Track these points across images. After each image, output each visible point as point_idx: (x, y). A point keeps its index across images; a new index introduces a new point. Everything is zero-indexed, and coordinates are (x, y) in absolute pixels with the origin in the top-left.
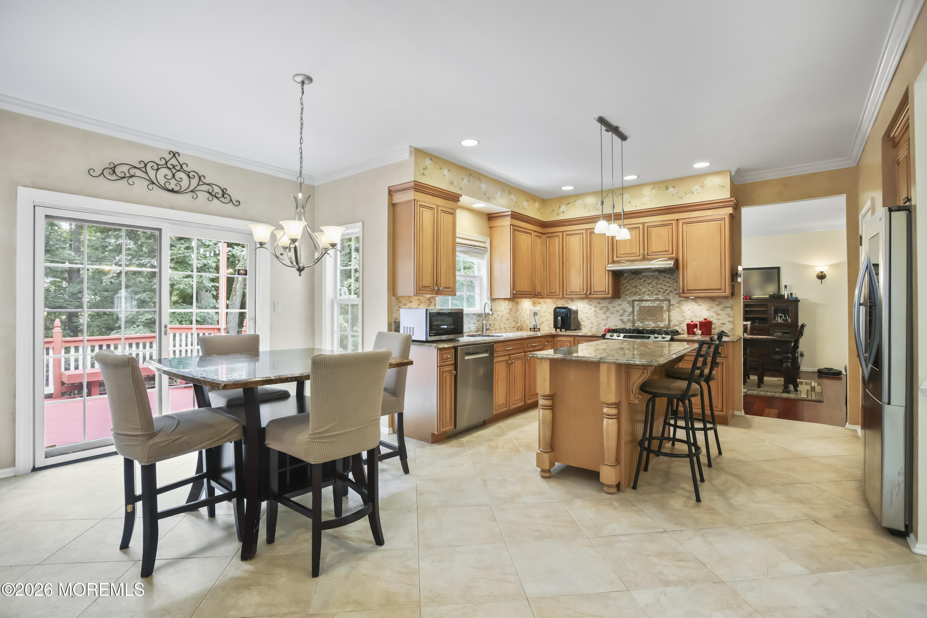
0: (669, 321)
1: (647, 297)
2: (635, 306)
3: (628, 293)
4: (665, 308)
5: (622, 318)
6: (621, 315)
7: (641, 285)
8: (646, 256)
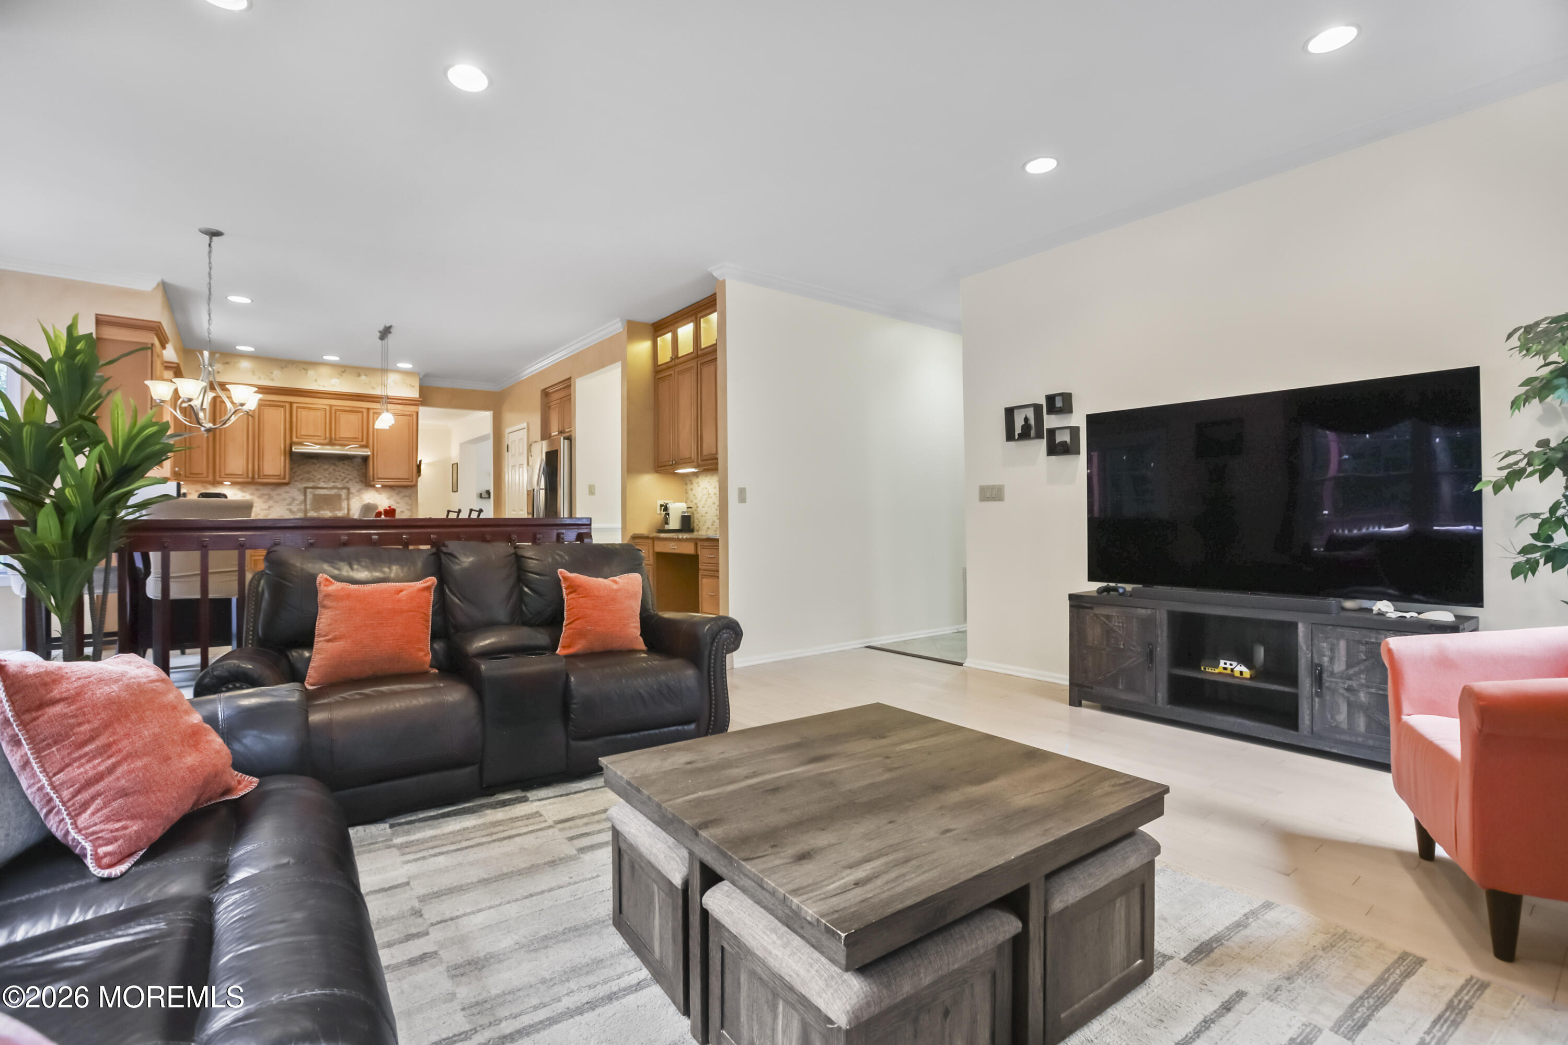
0: (349, 510)
1: (322, 485)
2: (308, 493)
3: (298, 479)
4: (344, 496)
5: (291, 507)
6: (290, 504)
7: (315, 471)
8: (333, 441)
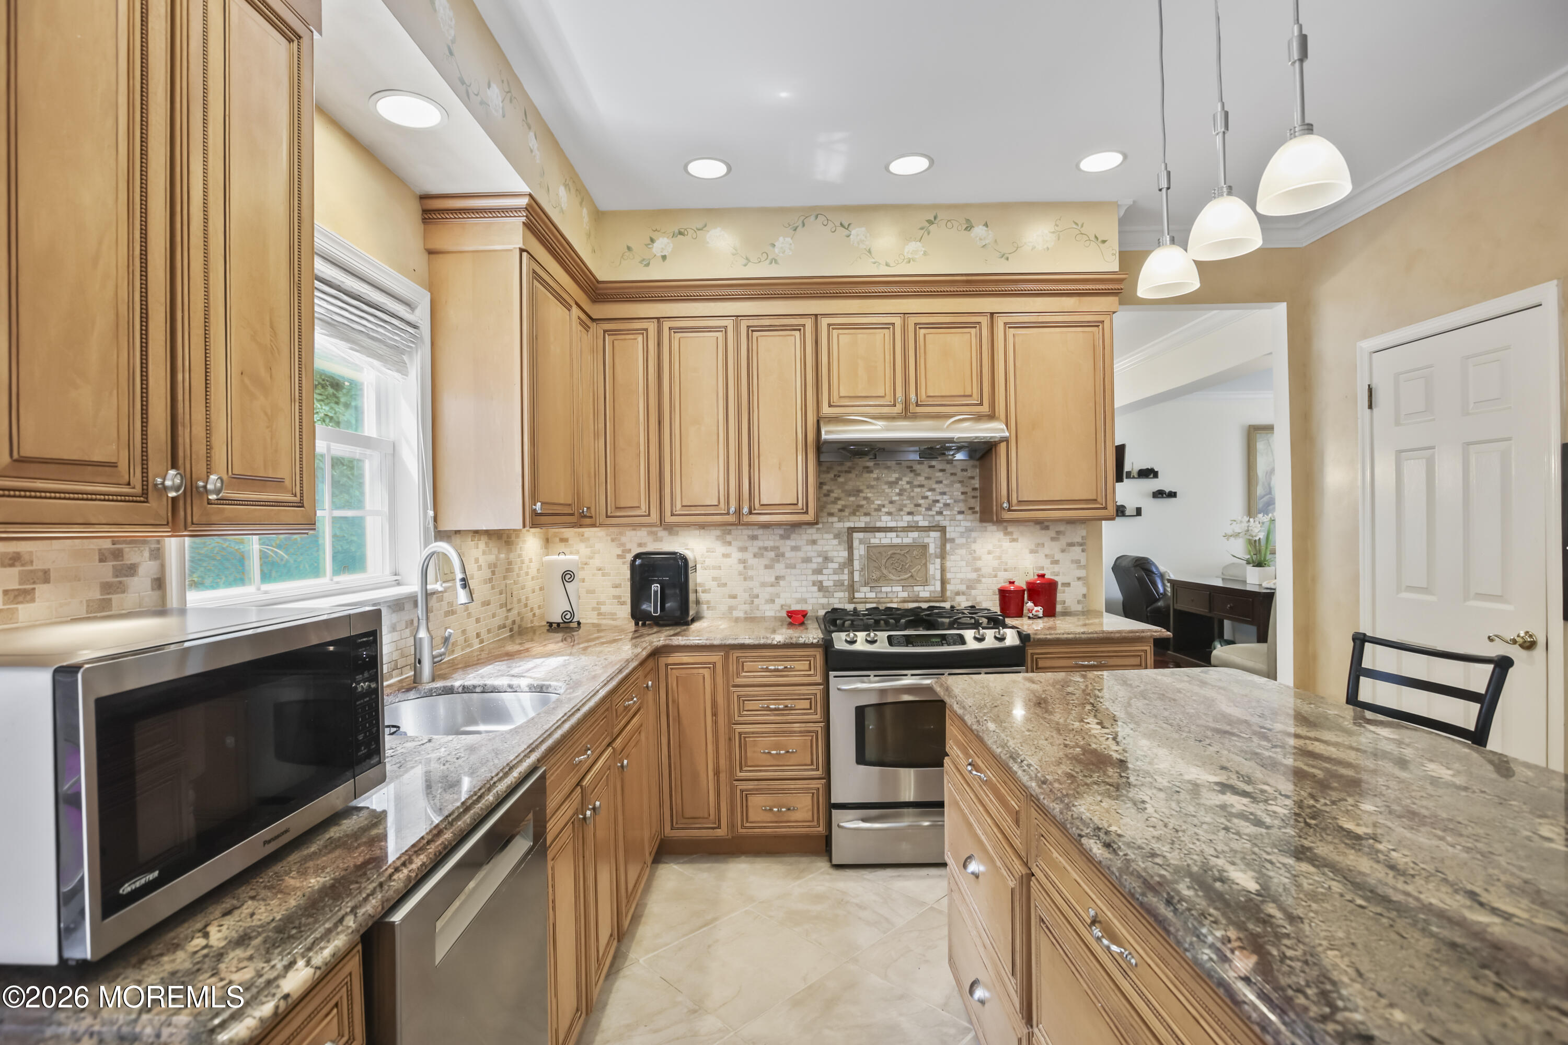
0: (944, 582)
1: (886, 521)
2: (856, 543)
3: (835, 508)
4: (932, 549)
5: (820, 578)
6: (818, 571)
7: (870, 487)
8: (913, 408)
